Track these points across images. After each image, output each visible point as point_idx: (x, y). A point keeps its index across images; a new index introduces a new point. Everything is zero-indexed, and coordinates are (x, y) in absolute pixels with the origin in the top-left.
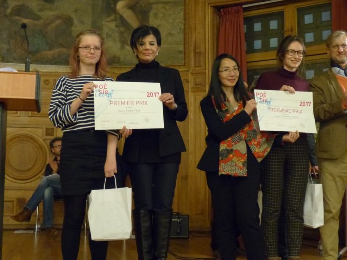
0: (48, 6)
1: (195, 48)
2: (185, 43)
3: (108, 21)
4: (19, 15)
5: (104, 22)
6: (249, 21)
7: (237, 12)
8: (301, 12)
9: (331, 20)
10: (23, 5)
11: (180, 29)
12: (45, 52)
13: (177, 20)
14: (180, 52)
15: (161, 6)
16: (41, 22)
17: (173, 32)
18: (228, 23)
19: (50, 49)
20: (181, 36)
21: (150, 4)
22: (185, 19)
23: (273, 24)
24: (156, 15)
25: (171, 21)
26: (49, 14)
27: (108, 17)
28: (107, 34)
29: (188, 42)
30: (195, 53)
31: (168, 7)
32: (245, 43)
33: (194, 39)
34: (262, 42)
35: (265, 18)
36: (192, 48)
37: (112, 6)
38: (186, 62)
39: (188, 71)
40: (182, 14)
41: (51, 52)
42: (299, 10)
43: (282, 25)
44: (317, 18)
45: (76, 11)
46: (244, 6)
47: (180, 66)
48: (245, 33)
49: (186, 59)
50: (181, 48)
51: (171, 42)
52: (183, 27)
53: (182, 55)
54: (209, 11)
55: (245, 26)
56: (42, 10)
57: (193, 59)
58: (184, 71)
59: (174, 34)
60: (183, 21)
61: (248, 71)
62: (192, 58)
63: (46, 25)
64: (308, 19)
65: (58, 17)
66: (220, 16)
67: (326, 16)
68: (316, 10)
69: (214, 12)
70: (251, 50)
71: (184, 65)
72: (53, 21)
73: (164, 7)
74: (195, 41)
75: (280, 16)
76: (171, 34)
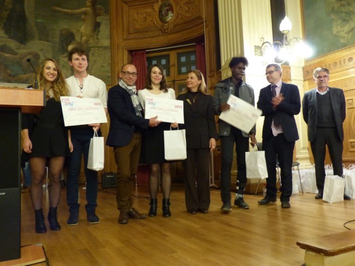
0: (22, 46)
3: (63, 57)
4: (3, 51)
5: (60, 58)
6: (150, 60)
7: (143, 54)
8: (179, 55)
9: (196, 60)
10: (5, 45)
11: (109, 63)
12: (21, 76)
13: (107, 58)
14: (109, 77)
15: (96, 49)
16: (18, 56)
17: (104, 65)
18: (137, 61)
19: (25, 74)
20: (108, 68)
21: (90, 48)
22: (111, 57)
23: (164, 62)
24: (93, 54)
25: (103, 58)
26: (23, 51)
27: (63, 54)
28: (63, 65)
29: (114, 71)
31: (101, 50)
33: (117, 69)
35: (159, 58)
36: (116, 74)
37: (65, 48)
38: (113, 83)
40: (109, 54)
41: (26, 76)
42: (178, 54)
43: (168, 62)
44: (188, 59)
45: (42, 50)
46: (146, 51)
50: (109, 74)
52: (110, 62)
54: (126, 53)
55: (147, 62)
56: (18, 49)
60: (110, 59)
63: (22, 58)
64: (183, 59)
65: (29, 54)
66: (132, 56)
67: (193, 58)
68: (187, 54)
69: (129, 54)
72: (25, 56)
73: (98, 50)
75: (167, 57)
76: (102, 66)
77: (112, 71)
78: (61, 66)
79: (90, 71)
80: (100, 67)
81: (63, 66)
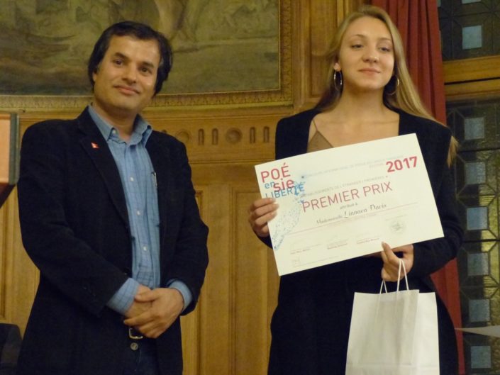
1: (311, 46)
2: (282, 36)
14: (271, 57)
17: (252, 6)
20: (273, 17)
28: (79, 9)
29: (291, 31)
30: (311, 58)
32: (439, 33)
33: (306, 24)
34: (483, 30)
36: (303, 45)
38: (286, 83)
39: (292, 106)
47: (269, 93)
48: (439, 8)
49: (286, 77)
50: (273, 47)
51: (245, 31)
53: (277, 66)
57: (304, 75)
58: (283, 106)
59: (255, 10)
61: (449, 105)
62: (303, 73)
70: (454, 51)
71: (281, 92)
74: (310, 28)
76: (245, 12)
77: (285, 31)
78: (73, 15)
79: (189, 31)
80: (233, 16)
81: (81, 16)
